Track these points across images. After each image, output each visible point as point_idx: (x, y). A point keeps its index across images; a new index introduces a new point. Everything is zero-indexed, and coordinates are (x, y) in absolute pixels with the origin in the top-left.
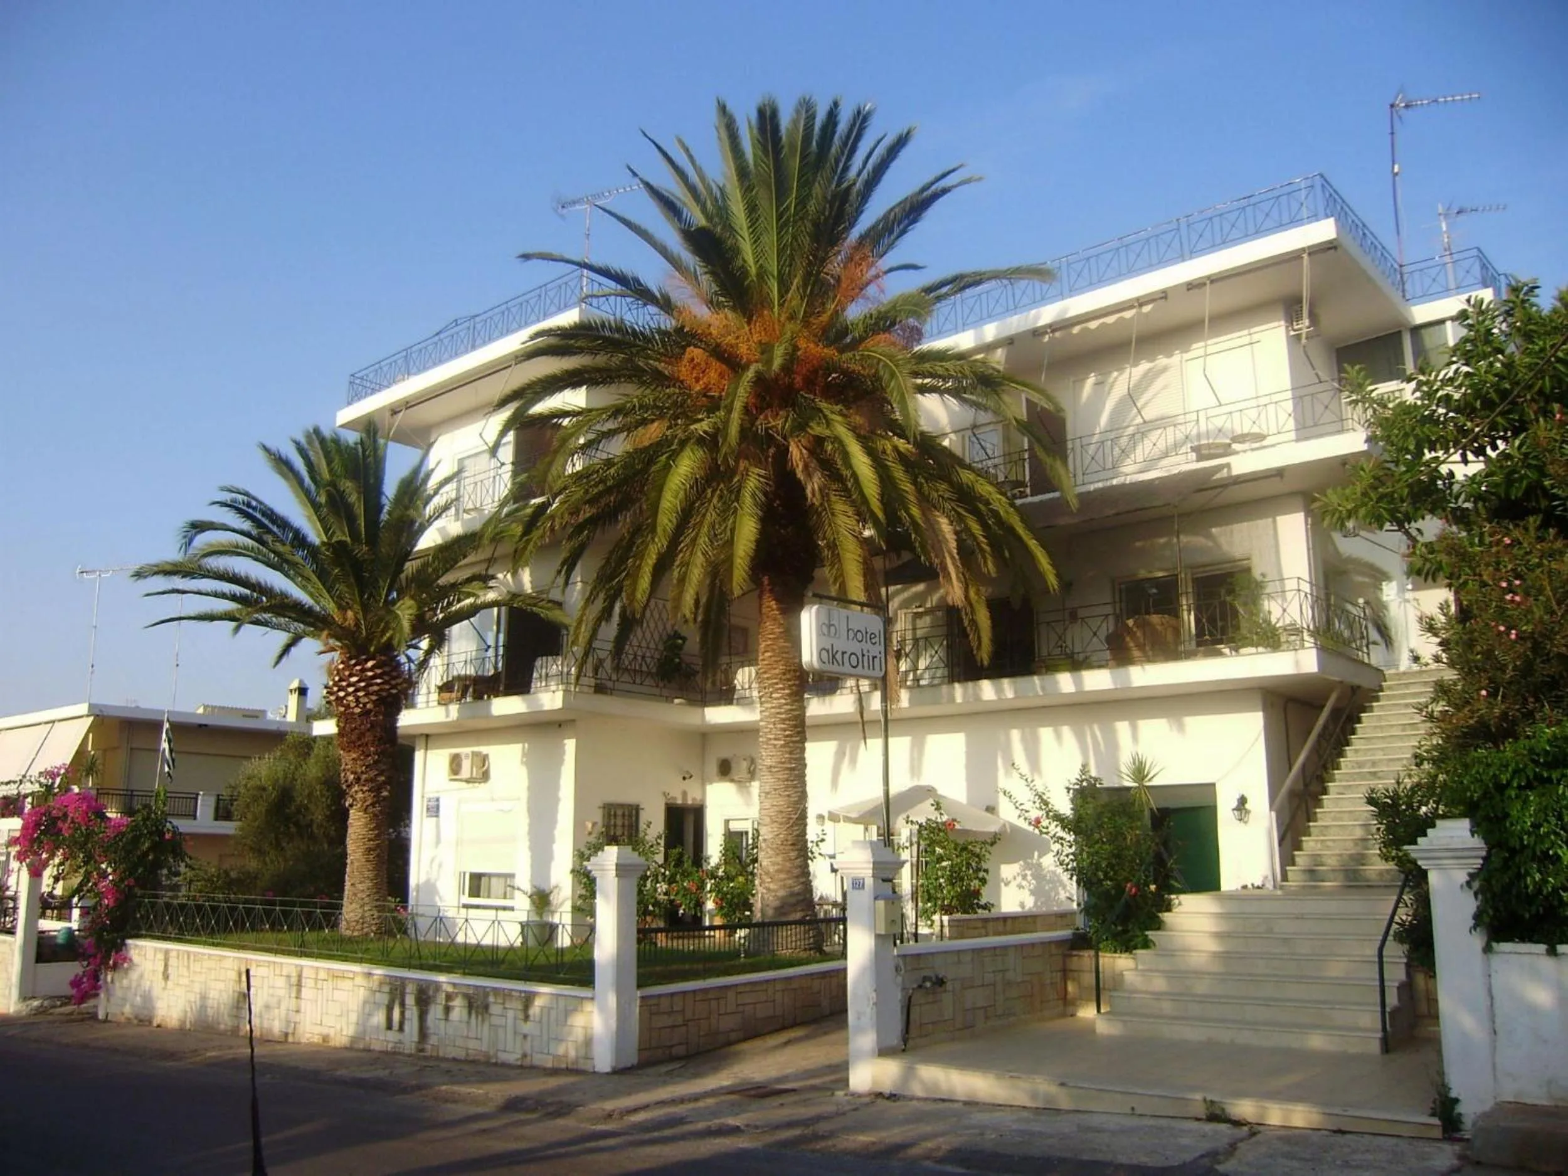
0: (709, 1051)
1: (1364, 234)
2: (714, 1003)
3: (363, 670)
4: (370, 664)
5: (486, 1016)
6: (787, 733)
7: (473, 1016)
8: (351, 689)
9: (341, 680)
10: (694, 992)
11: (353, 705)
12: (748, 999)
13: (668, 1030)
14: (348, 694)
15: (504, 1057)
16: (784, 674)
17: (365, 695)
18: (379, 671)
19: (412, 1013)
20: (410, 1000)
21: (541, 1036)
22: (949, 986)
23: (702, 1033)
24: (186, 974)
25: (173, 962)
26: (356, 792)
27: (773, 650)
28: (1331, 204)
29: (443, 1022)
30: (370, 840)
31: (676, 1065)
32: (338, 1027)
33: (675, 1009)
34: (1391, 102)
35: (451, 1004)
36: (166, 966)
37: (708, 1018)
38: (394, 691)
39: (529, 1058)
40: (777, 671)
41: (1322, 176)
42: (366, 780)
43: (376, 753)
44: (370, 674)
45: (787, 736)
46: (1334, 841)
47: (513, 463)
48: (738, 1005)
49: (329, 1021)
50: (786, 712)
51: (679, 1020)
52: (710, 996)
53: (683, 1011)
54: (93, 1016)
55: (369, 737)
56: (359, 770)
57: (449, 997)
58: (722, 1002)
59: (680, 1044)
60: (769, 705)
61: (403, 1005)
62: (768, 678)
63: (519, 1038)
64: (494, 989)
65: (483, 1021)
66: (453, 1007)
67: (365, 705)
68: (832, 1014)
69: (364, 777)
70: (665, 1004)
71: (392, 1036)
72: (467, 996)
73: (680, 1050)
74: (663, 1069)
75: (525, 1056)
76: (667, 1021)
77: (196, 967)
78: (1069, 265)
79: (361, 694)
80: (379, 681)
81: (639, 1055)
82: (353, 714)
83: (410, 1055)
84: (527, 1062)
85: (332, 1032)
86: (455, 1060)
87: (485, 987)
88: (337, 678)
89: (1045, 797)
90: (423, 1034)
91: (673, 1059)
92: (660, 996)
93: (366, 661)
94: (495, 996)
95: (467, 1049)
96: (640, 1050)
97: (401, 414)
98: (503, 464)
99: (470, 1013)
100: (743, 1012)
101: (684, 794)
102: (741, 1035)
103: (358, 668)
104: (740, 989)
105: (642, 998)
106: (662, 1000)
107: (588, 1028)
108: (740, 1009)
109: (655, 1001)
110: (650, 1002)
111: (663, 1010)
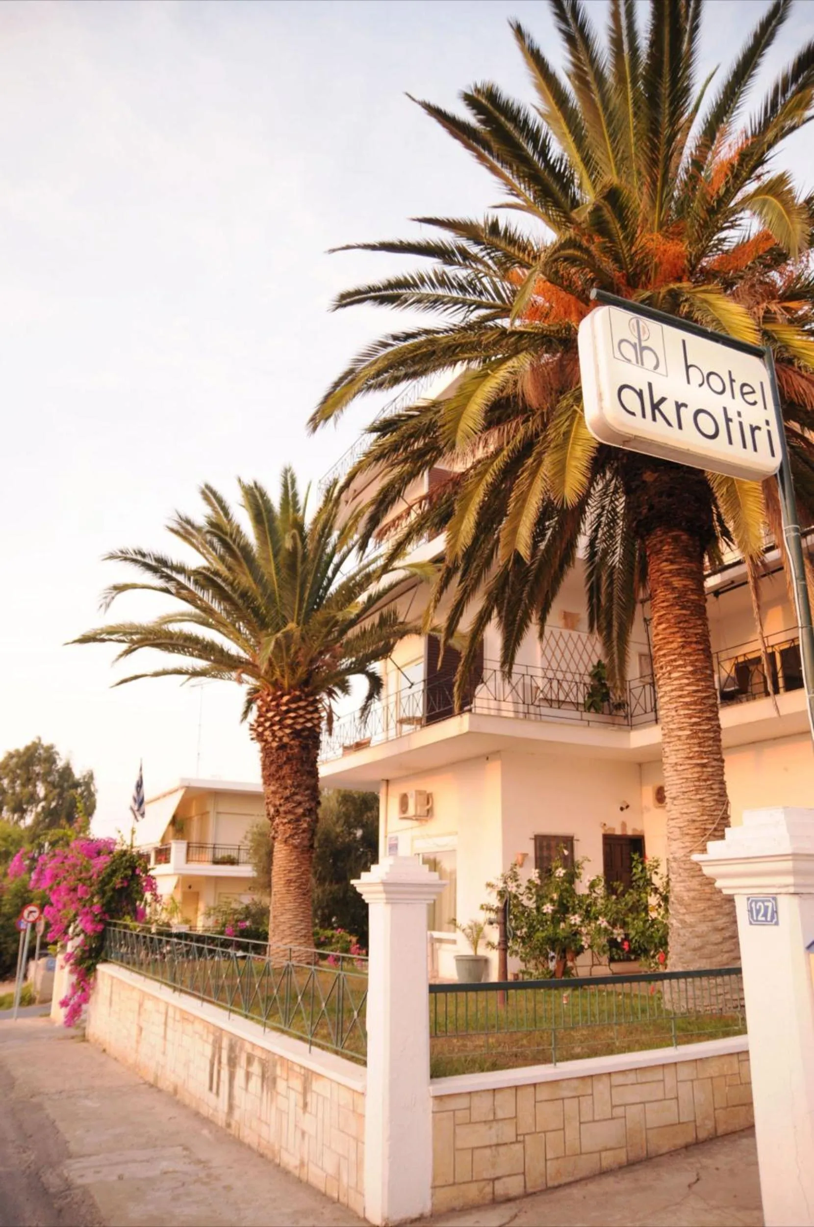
2: (571, 1106)
3: (278, 705)
5: (274, 1094)
6: (694, 720)
7: (265, 1091)
8: (267, 724)
11: (270, 739)
12: (631, 1095)
13: (488, 1152)
14: (265, 730)
16: (683, 647)
17: (280, 729)
18: (293, 706)
19: (225, 1076)
20: (224, 1058)
21: (317, 1139)
23: (551, 1155)
26: (277, 825)
27: (668, 620)
29: (243, 1093)
30: (290, 871)
32: (183, 1079)
33: (500, 1115)
35: (250, 1070)
36: (111, 993)
37: (562, 1130)
38: (309, 725)
39: (305, 1171)
40: (675, 645)
42: (286, 813)
43: (292, 786)
45: (695, 724)
48: (613, 1107)
49: (179, 1070)
50: (689, 695)
51: (508, 1132)
53: (515, 1119)
55: (286, 770)
56: (278, 803)
57: (250, 1060)
58: (586, 1102)
59: (511, 1176)
60: (669, 688)
61: (220, 1062)
62: (664, 655)
63: (299, 1136)
64: (280, 1057)
65: (272, 1098)
66: (252, 1074)
67: (281, 739)
69: (282, 809)
70: (482, 1107)
71: (212, 1096)
72: (262, 1063)
73: (513, 1187)
75: (302, 1165)
76: (489, 1135)
77: (123, 995)
79: (276, 728)
80: (292, 715)
81: (434, 1198)
82: (271, 748)
83: (220, 1128)
84: (305, 1175)
85: (179, 1082)
86: (250, 1147)
87: (274, 1053)
90: (231, 1104)
93: (282, 696)
94: (282, 1067)
95: (259, 1136)
96: (434, 1187)
99: (262, 1086)
100: (623, 1118)
101: (624, 825)
102: (622, 1156)
103: (274, 703)
104: (617, 1080)
105: (439, 1098)
106: (476, 1100)
107: (359, 1141)
108: (619, 1111)
109: (463, 1102)
110: (453, 1104)
111: (475, 1117)
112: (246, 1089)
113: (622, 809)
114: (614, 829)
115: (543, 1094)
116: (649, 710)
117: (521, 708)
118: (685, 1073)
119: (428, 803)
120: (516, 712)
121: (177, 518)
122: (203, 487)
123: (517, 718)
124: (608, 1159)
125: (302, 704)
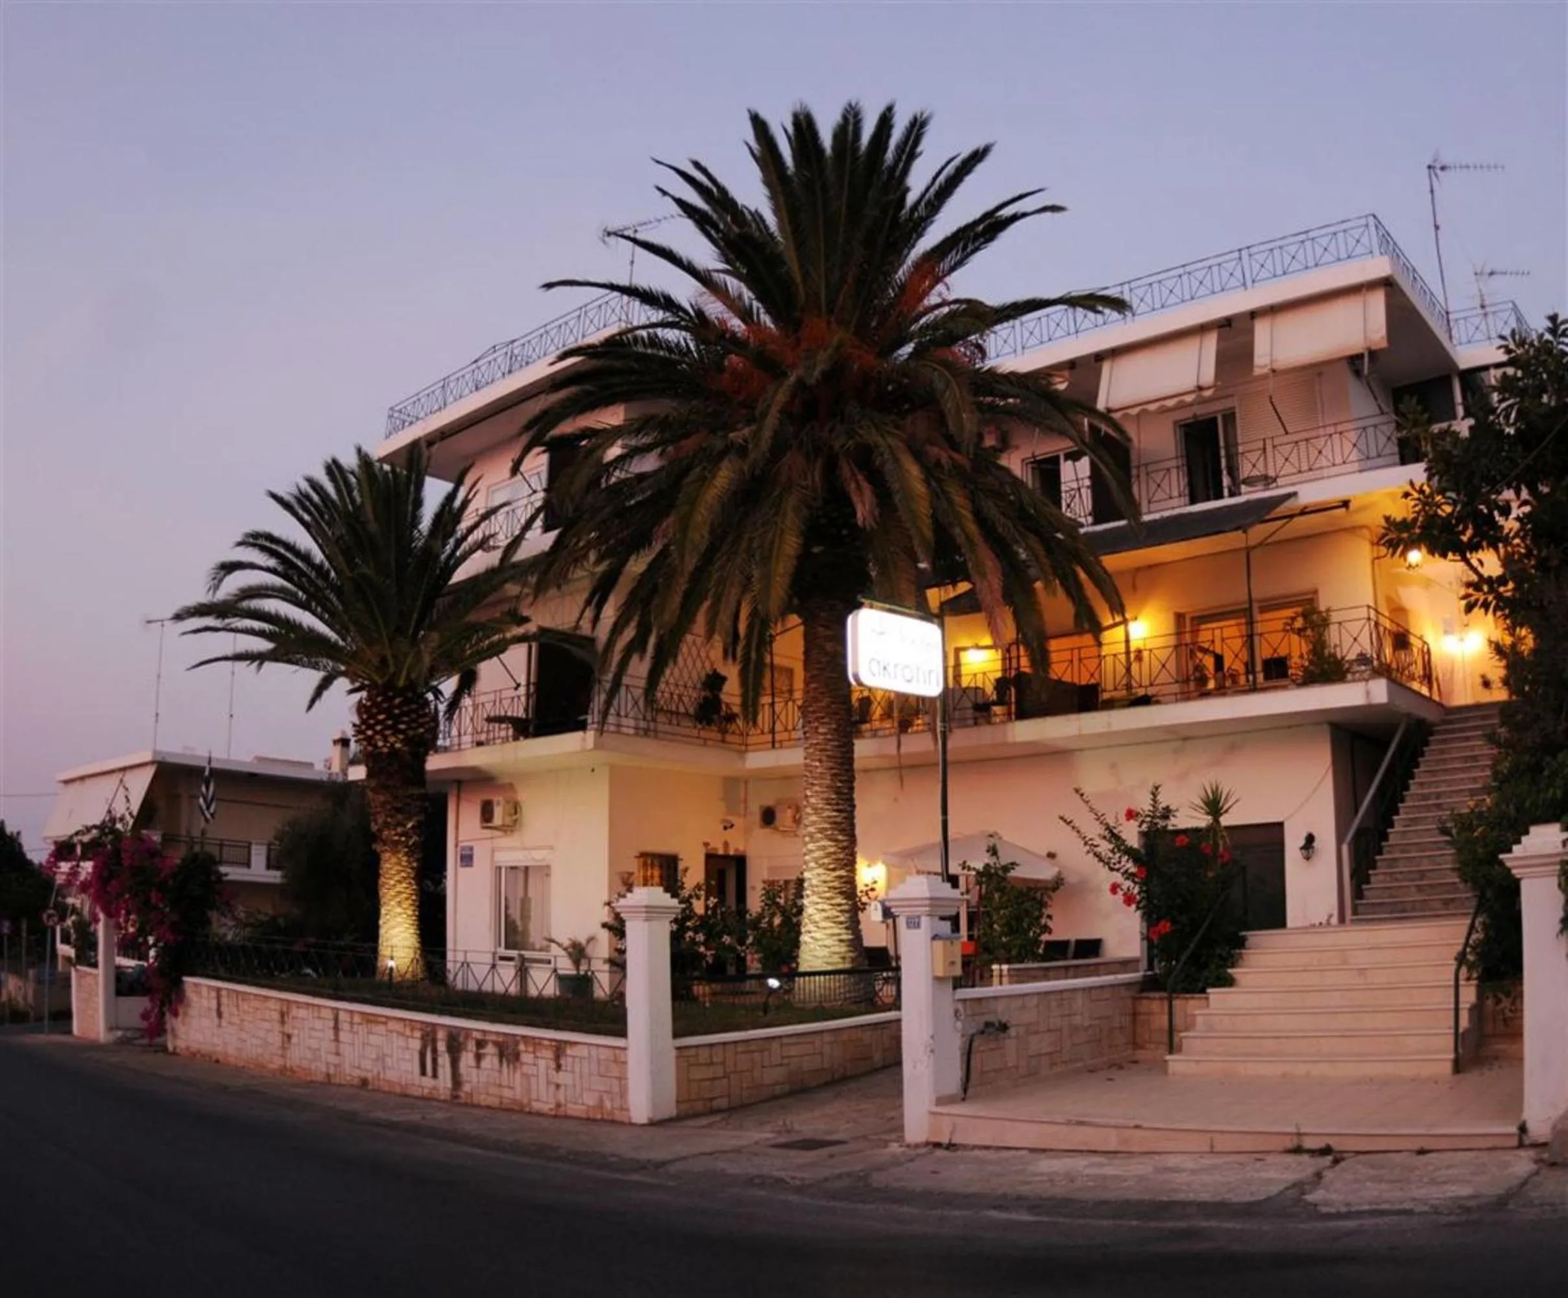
0: (751, 1104)
1: (1415, 278)
2: (757, 1055)
3: (390, 707)
4: (397, 701)
5: (518, 1065)
7: (505, 1065)
8: (379, 727)
9: (369, 718)
10: (735, 1042)
11: (380, 744)
12: (793, 1051)
13: (708, 1083)
14: (376, 733)
15: (536, 1106)
17: (393, 734)
18: (405, 709)
19: (444, 1060)
20: (441, 1046)
21: (574, 1086)
22: (1012, 1032)
23: (745, 1085)
24: (236, 1012)
25: (224, 1000)
26: (386, 837)
28: (1385, 242)
29: (474, 1071)
31: (718, 1118)
32: (375, 1072)
33: (715, 1060)
34: (1429, 162)
35: (482, 1051)
36: (219, 1005)
37: (751, 1071)
38: (422, 730)
39: (563, 1109)
40: (823, 704)
41: (1375, 216)
42: (395, 824)
44: (397, 711)
46: (1401, 873)
47: (545, 490)
48: (783, 1058)
49: (367, 1064)
51: (720, 1071)
52: (753, 1048)
53: (723, 1063)
54: (164, 1049)
55: (397, 779)
56: (387, 813)
57: (480, 1044)
58: (766, 1053)
59: (721, 1097)
61: (435, 1051)
62: (814, 712)
63: (552, 1088)
64: (524, 1037)
65: (515, 1068)
66: (484, 1055)
67: (392, 744)
68: (885, 1067)
69: (391, 820)
70: (704, 1055)
71: (428, 1082)
72: (496, 1044)
73: (722, 1103)
74: (704, 1121)
75: (558, 1105)
76: (709, 1073)
77: (245, 1006)
78: (1131, 290)
79: (388, 732)
80: (405, 719)
81: (677, 1107)
82: (381, 753)
83: (444, 1101)
84: (561, 1111)
85: (369, 1076)
86: (489, 1107)
87: (514, 1035)
88: (365, 717)
89: (1115, 831)
90: (457, 1081)
91: (713, 1112)
92: (697, 1046)
93: (394, 698)
94: (526, 1044)
95: (501, 1097)
96: (678, 1102)
97: (436, 446)
98: (535, 492)
99: (501, 1062)
100: (788, 1064)
101: (726, 844)
102: (787, 1088)
103: (385, 705)
104: (785, 1041)
105: (678, 1048)
106: (701, 1051)
107: (622, 1079)
108: (786, 1061)
109: (693, 1052)
110: (687, 1053)
111: (701, 1061)
112: (478, 1067)
113: (725, 828)
114: (716, 849)
115: (740, 1048)
116: (766, 730)
117: (642, 724)
118: (827, 1038)
119: (516, 813)
120: (637, 728)
121: (296, 492)
122: (330, 461)
123: (636, 734)
124: (778, 1090)
125: (414, 706)
